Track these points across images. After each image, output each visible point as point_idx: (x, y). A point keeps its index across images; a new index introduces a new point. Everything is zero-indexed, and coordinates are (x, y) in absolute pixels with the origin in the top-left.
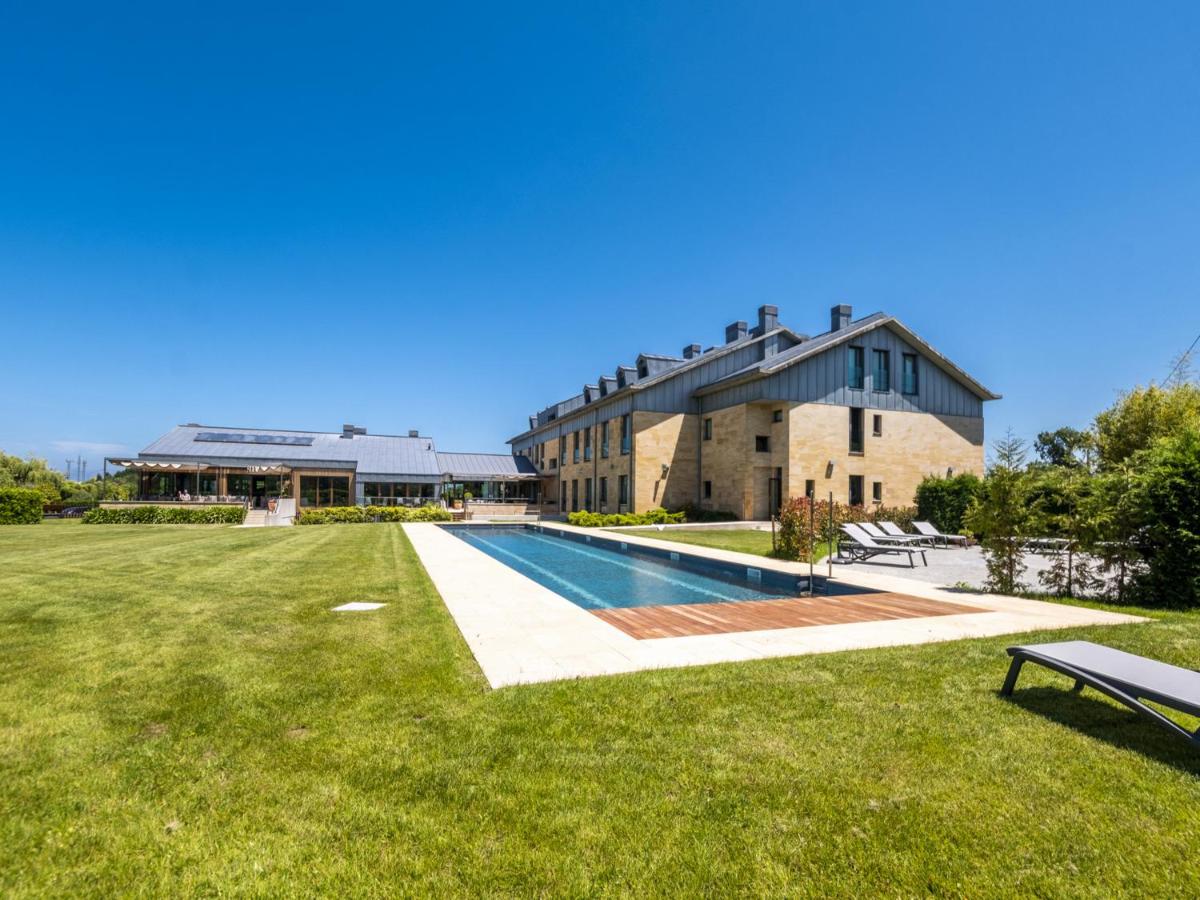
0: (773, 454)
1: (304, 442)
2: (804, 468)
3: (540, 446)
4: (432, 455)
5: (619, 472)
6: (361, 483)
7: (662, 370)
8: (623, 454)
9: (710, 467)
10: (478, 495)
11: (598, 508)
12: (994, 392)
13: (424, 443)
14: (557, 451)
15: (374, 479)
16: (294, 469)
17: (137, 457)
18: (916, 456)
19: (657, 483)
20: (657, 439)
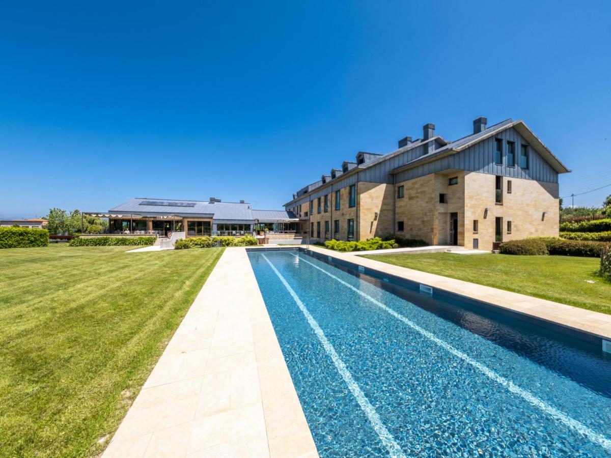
0: (449, 205)
1: (191, 205)
2: (473, 212)
3: (299, 207)
4: (250, 211)
5: (348, 217)
6: (215, 224)
7: (372, 160)
8: (350, 206)
9: (403, 213)
10: (271, 229)
11: (333, 236)
12: (568, 168)
13: (247, 206)
14: (308, 208)
15: (222, 222)
16: (184, 218)
17: (108, 212)
18: (528, 205)
19: (372, 223)
20: (371, 197)
